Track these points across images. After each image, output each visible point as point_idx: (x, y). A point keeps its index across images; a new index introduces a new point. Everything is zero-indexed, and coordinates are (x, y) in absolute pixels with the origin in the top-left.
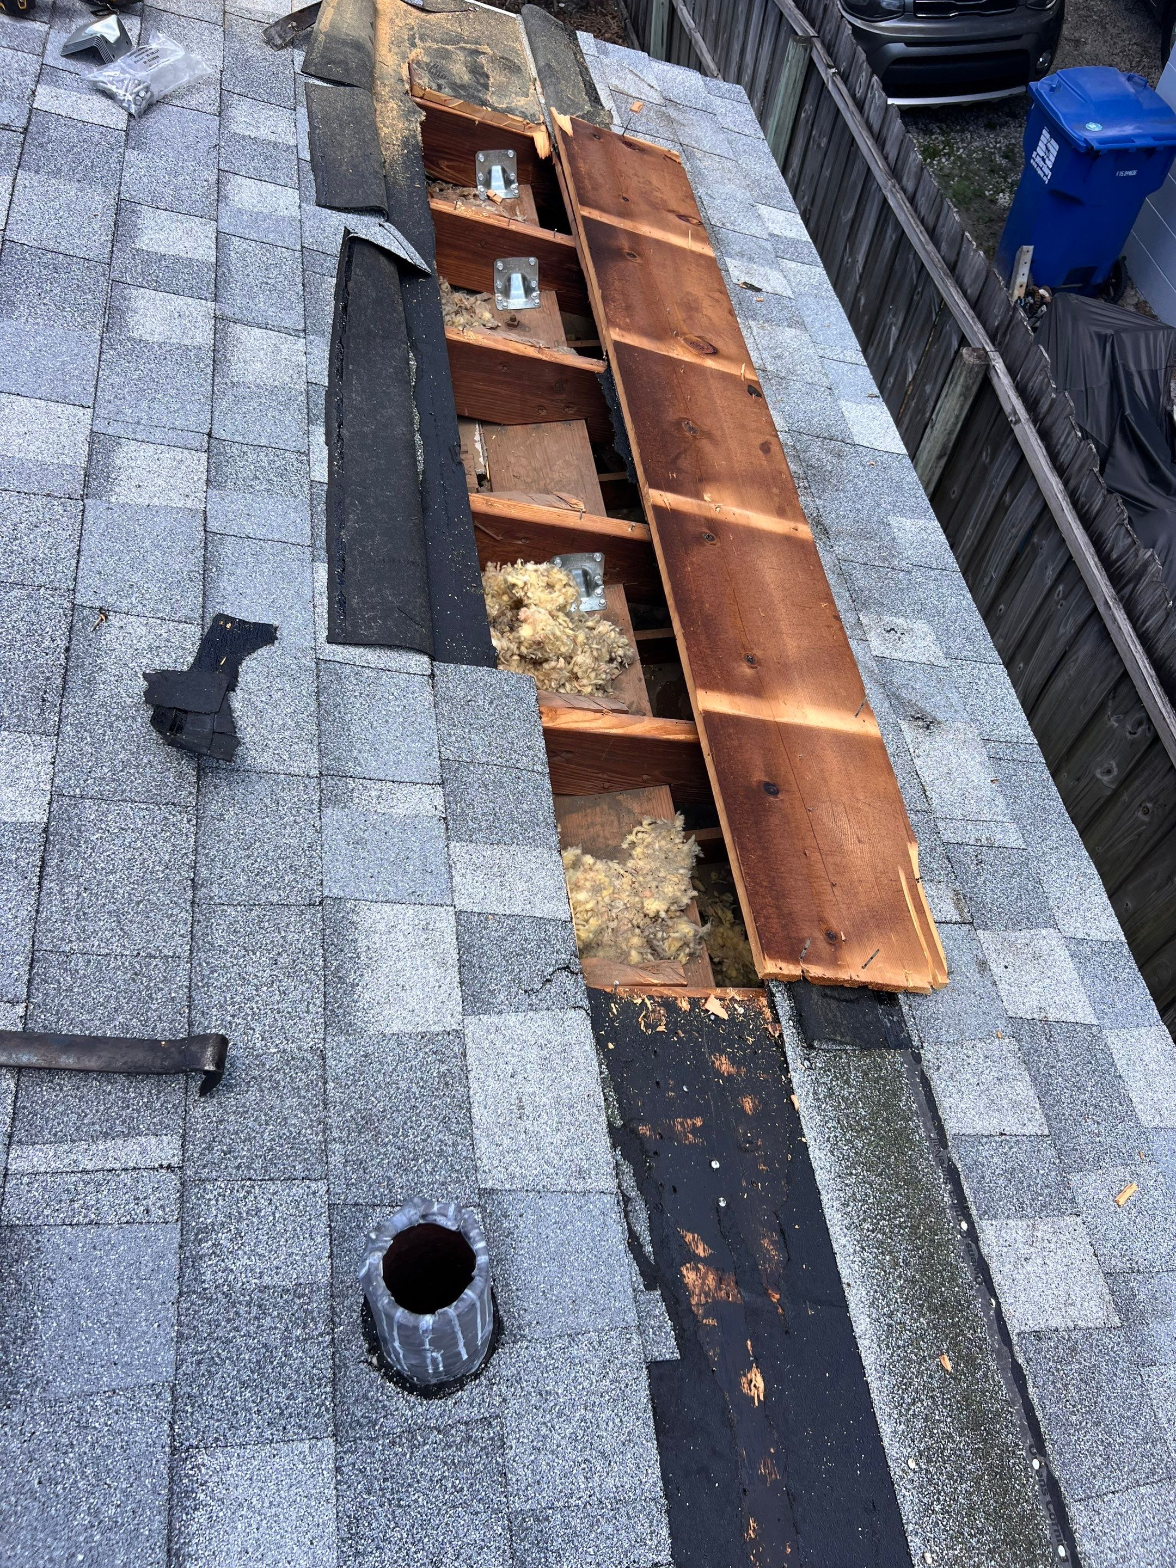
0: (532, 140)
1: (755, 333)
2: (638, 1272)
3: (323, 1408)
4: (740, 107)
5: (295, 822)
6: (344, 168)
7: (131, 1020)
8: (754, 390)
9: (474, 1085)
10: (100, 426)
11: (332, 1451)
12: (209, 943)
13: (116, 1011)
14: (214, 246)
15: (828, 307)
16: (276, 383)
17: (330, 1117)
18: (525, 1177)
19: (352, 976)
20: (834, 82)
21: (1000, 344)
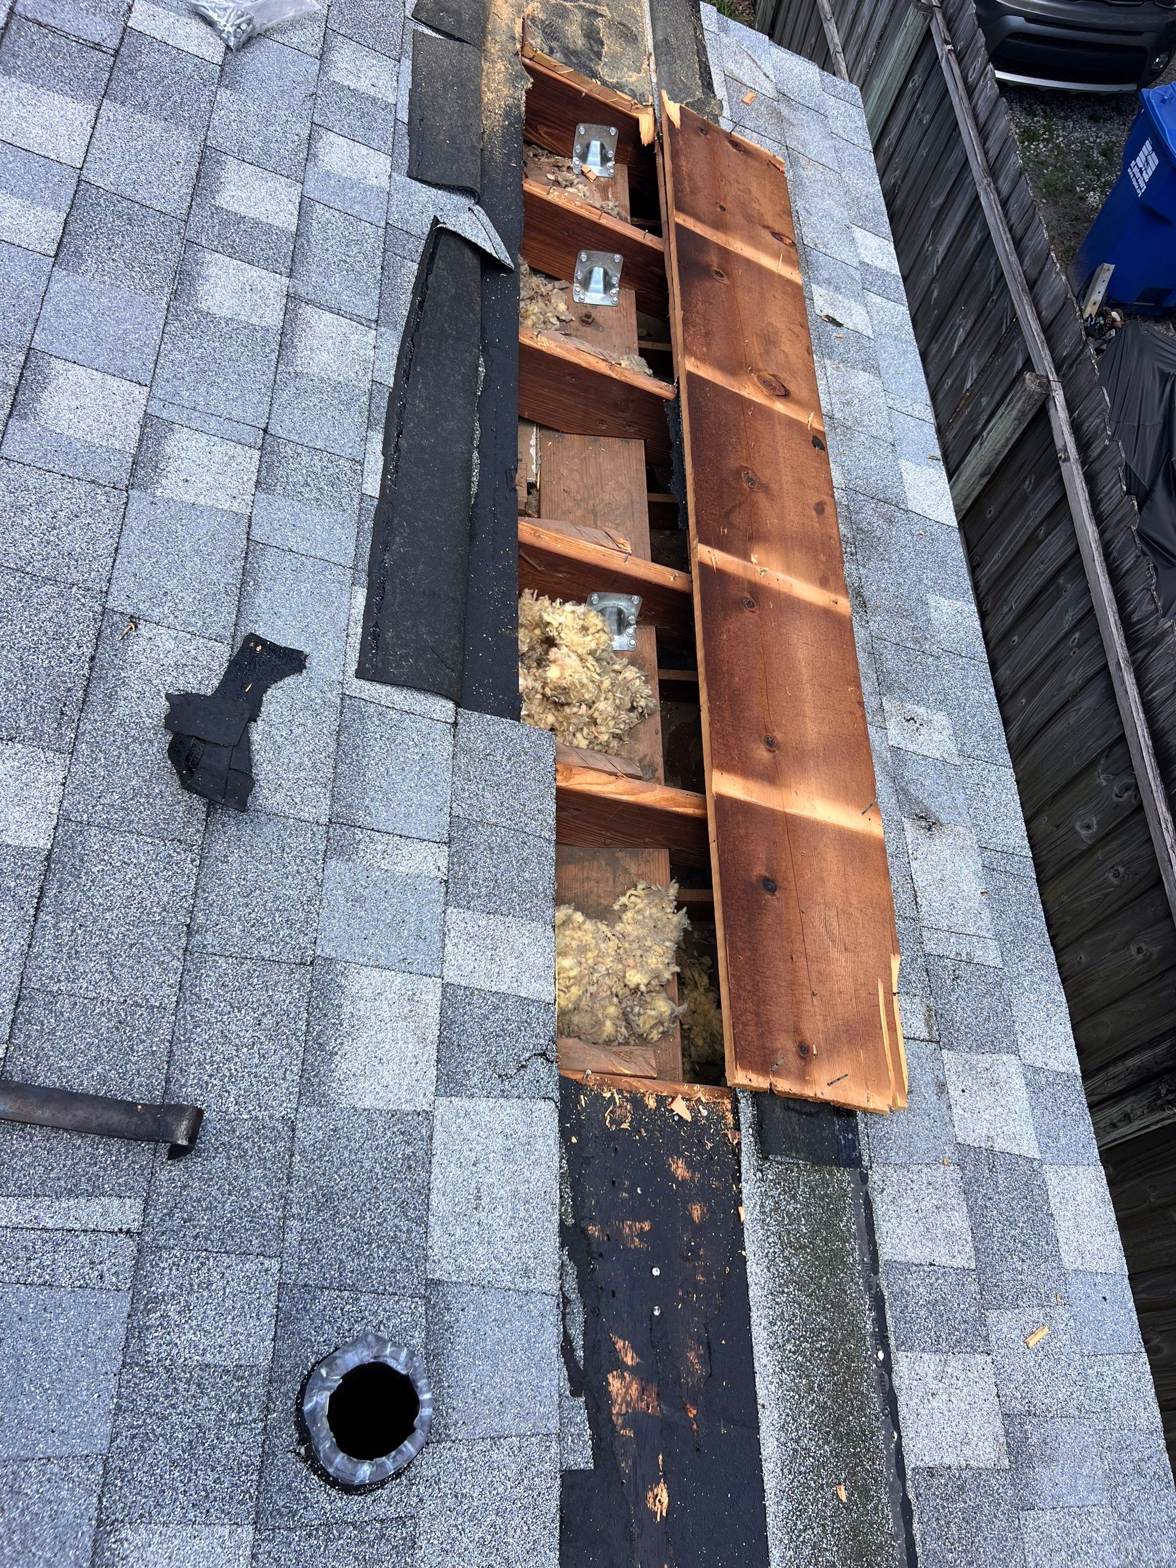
0: (636, 121)
1: (828, 374)
2: (567, 1377)
3: (247, 1496)
4: (853, 112)
5: (298, 871)
6: (442, 137)
7: (110, 1071)
8: (818, 442)
9: (436, 1170)
10: (155, 407)
11: (251, 1537)
12: (196, 995)
13: (96, 1060)
14: (296, 213)
15: (905, 352)
16: (341, 379)
17: (292, 1191)
18: (472, 1270)
19: (332, 1044)
20: (948, 58)
21: (1064, 375)
